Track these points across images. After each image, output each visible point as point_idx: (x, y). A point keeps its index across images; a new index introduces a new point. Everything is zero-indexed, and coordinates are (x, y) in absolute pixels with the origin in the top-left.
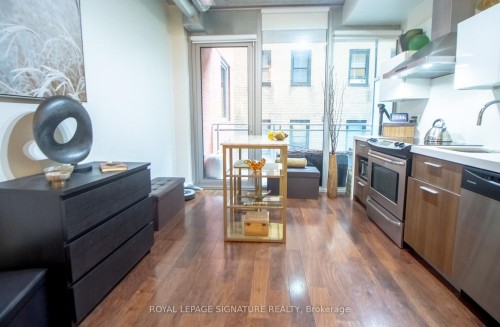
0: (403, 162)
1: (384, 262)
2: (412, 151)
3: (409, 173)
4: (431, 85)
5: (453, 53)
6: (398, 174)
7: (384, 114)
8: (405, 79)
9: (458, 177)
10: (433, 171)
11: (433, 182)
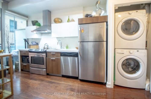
0: (45, 54)
1: (46, 80)
2: (47, 51)
3: (46, 57)
4: (42, 35)
5: (51, 29)
6: (43, 58)
7: (26, 42)
8: (36, 33)
9: (59, 54)
10: (53, 55)
11: (54, 57)
